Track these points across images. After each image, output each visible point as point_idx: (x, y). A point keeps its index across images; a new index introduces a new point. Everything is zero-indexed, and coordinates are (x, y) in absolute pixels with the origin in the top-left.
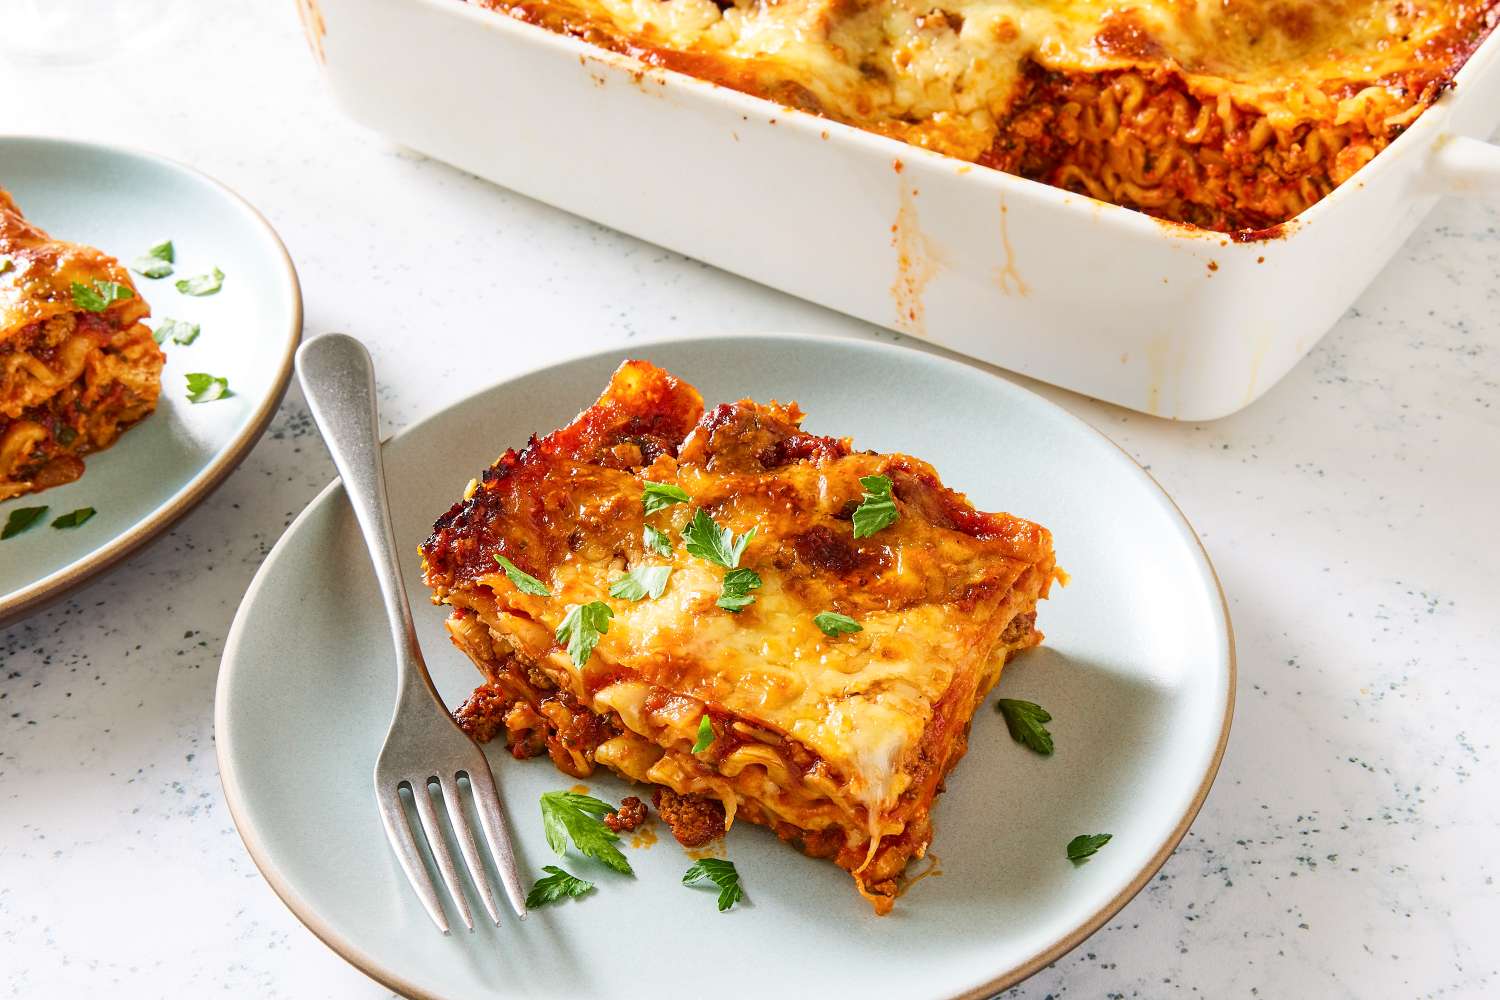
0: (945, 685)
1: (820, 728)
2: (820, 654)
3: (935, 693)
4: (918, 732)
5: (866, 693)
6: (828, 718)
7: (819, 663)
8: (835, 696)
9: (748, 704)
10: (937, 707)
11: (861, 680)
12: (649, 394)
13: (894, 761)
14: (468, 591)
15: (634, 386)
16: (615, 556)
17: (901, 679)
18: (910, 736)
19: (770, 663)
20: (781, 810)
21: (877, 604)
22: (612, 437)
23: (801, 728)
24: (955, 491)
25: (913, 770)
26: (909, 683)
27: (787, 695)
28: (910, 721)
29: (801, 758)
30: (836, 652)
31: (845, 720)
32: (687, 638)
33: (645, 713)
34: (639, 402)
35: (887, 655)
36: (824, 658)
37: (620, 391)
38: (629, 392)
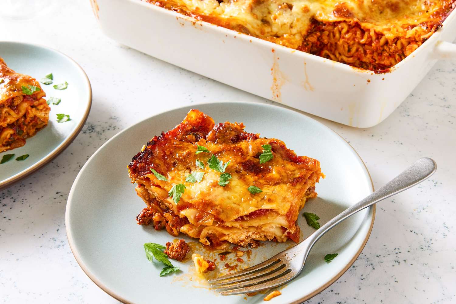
2: (249, 200)
7: (249, 204)
12: (198, 120)
14: (142, 179)
15: (194, 117)
16: (187, 169)
19: (234, 204)
21: (267, 183)
22: (187, 133)
24: (291, 150)
30: (254, 199)
32: (209, 194)
34: (195, 122)
35: (269, 201)
36: (250, 202)
37: (189, 119)
38: (192, 119)
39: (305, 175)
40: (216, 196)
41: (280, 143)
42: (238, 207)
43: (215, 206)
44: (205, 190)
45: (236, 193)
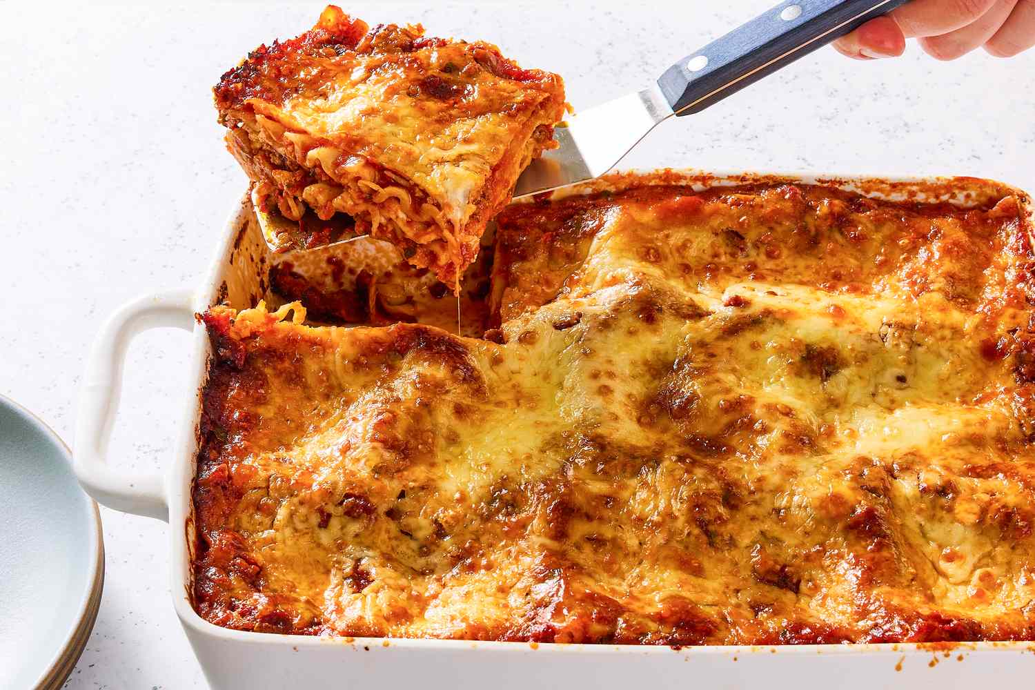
0: (500, 156)
1: (428, 178)
2: (430, 139)
3: (494, 161)
4: (481, 183)
5: (454, 160)
6: (433, 173)
7: (429, 144)
8: (437, 162)
9: (391, 161)
10: (494, 169)
11: (452, 153)
12: (340, 27)
13: (467, 197)
14: (239, 110)
15: (332, 20)
16: (321, 95)
17: (474, 154)
18: (476, 184)
19: (403, 141)
20: (406, 229)
21: (462, 114)
22: (321, 44)
23: (417, 177)
24: (511, 60)
25: (477, 203)
26: (478, 155)
27: (411, 158)
28: (476, 176)
29: (419, 194)
30: (439, 139)
31: (441, 174)
32: (358, 127)
33: (337, 165)
34: (335, 30)
35: (467, 141)
36: (432, 142)
37: (324, 24)
38: (329, 24)
39: (534, 100)
40: (370, 129)
41: (490, 48)
42: (410, 146)
43: (369, 144)
44: (351, 120)
45: (407, 127)
